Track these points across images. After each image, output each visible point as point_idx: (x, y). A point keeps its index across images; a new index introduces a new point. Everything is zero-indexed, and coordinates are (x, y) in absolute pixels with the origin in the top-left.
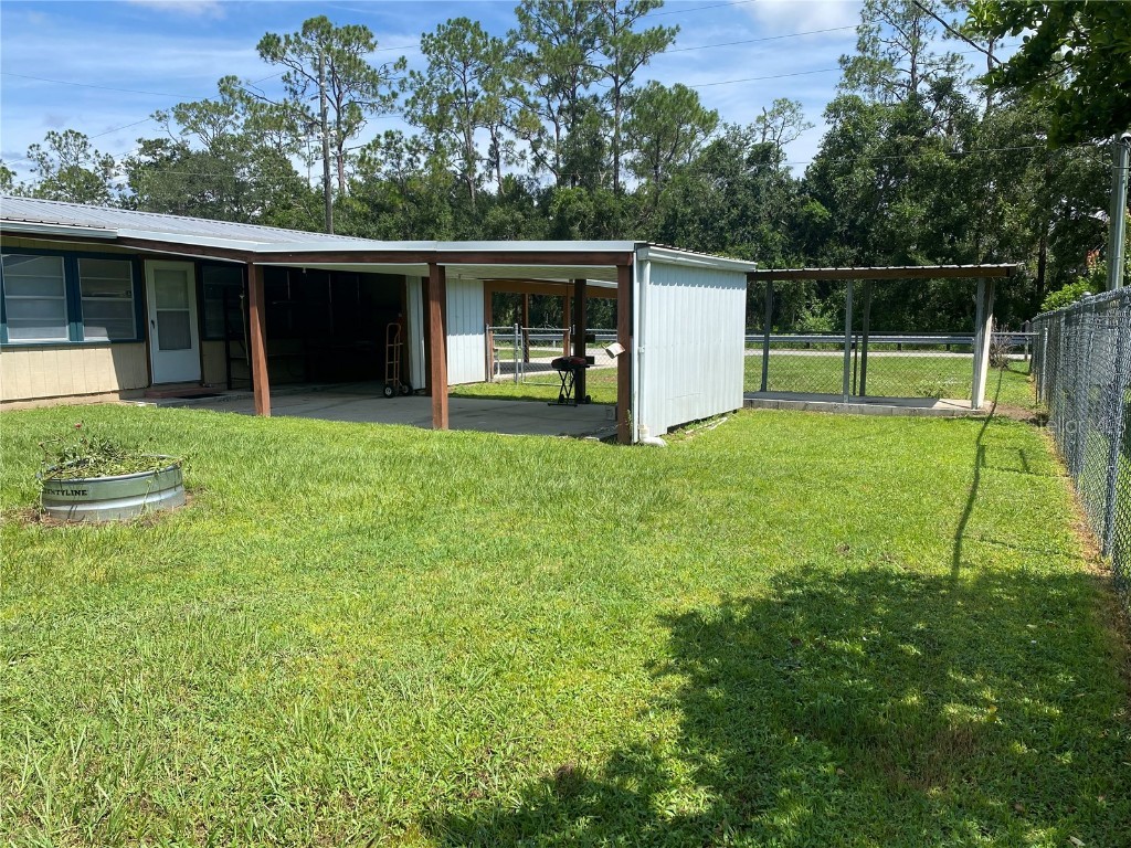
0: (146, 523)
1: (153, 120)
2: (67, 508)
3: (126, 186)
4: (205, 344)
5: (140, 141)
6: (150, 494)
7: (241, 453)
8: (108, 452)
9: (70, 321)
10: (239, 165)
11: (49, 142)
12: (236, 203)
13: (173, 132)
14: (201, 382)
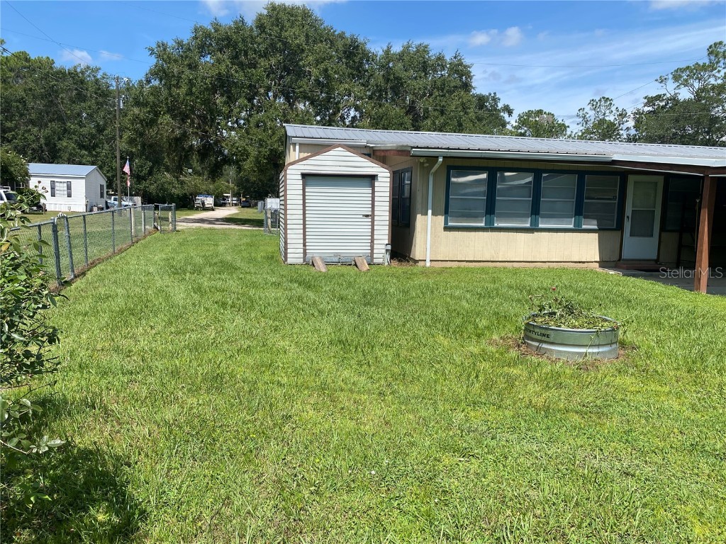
0: (584, 367)
1: (657, 83)
2: (537, 344)
3: (632, 128)
4: (663, 234)
5: (645, 98)
6: (591, 346)
7: (673, 322)
8: (570, 310)
9: (576, 215)
10: (715, 105)
11: (590, 106)
12: (708, 133)
13: (670, 89)
14: (657, 261)
